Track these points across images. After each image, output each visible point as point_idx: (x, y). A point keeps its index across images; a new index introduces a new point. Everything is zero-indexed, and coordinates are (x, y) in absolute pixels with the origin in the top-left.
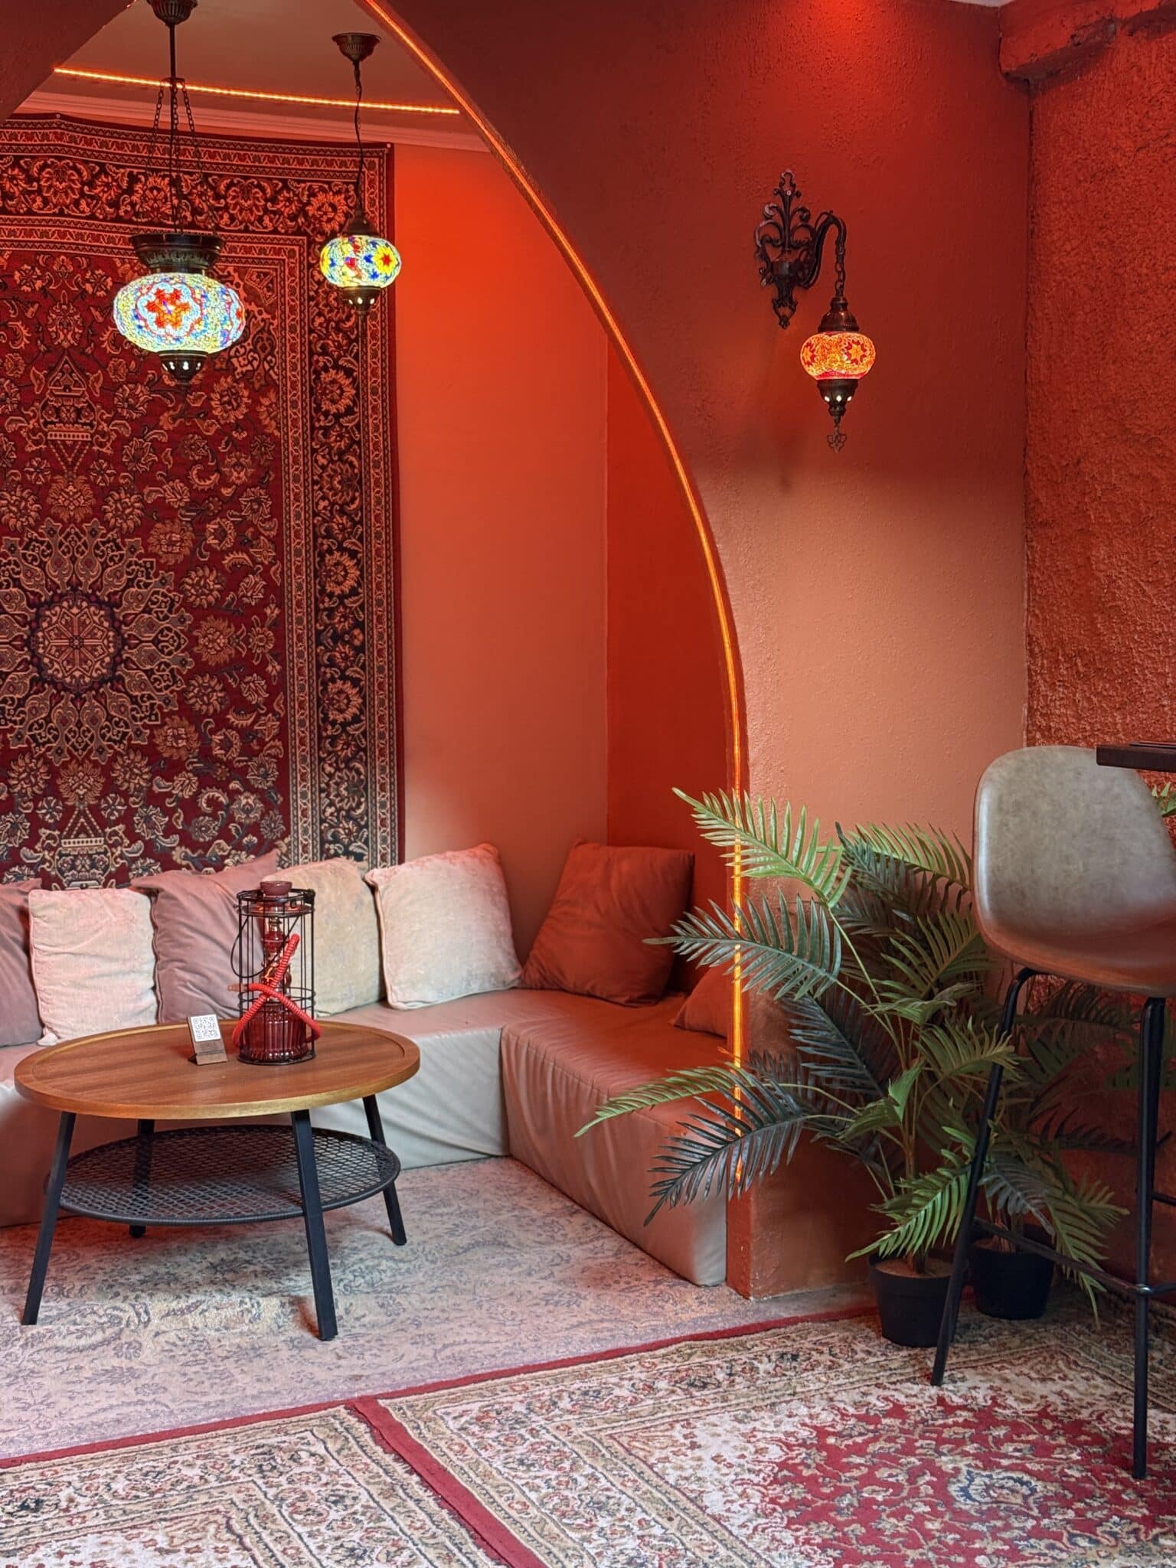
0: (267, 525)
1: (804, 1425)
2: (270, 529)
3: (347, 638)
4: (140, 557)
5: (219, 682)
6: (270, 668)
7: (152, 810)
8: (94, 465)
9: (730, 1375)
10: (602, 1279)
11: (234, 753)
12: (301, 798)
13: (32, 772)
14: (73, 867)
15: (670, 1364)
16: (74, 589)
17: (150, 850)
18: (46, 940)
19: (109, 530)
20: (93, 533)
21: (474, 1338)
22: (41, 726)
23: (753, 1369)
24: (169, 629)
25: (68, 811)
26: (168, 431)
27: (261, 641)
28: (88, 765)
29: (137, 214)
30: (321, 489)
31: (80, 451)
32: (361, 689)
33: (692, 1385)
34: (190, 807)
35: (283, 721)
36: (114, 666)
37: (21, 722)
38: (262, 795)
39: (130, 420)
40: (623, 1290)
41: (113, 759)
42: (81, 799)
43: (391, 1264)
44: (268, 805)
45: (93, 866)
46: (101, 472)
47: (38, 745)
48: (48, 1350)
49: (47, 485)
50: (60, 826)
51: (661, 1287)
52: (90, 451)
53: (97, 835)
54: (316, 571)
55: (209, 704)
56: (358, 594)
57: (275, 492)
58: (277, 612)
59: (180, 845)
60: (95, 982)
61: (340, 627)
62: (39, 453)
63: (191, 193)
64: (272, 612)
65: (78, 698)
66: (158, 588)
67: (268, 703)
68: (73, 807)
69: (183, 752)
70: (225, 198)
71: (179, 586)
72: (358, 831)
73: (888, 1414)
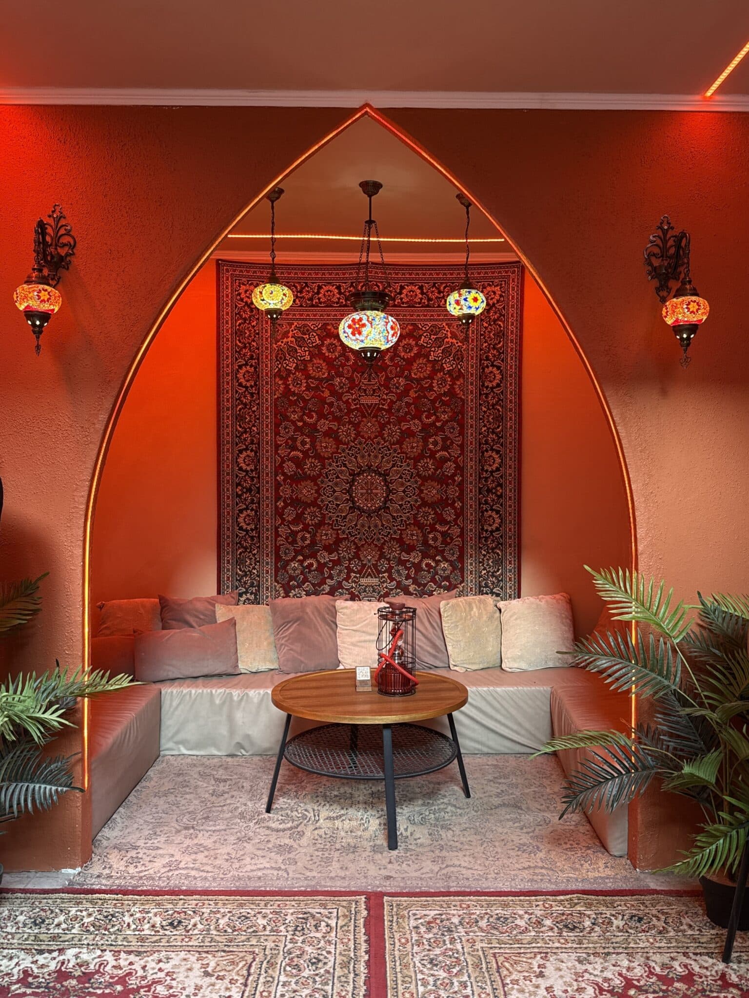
0: (457, 439)
1: (620, 975)
2: (458, 441)
3: (494, 491)
4: (398, 454)
5: (432, 510)
6: (456, 504)
7: (400, 568)
8: (379, 414)
9: (593, 924)
10: (559, 839)
11: (438, 543)
12: (470, 565)
13: (349, 548)
14: (365, 591)
15: (561, 908)
16: (369, 468)
17: (399, 585)
18: (342, 623)
19: (385, 442)
20: (378, 443)
21: (466, 864)
22: (353, 528)
23: (610, 923)
24: (410, 486)
25: (364, 566)
26: (413, 398)
27: (453, 492)
28: (372, 546)
29: (403, 303)
30: (483, 422)
31: (374, 408)
32: (500, 515)
33: (566, 926)
34: (418, 567)
35: (462, 529)
36: (385, 502)
37: (345, 526)
38: (451, 563)
39: (396, 393)
40: (566, 849)
41: (384, 544)
42: (369, 561)
43: (453, 809)
44: (454, 568)
45: (374, 591)
46: (383, 417)
47: (352, 536)
48: (264, 827)
49: (359, 423)
50: (359, 572)
51: (589, 851)
52: (378, 407)
53: (376, 578)
54: (479, 460)
55: (428, 520)
56: (500, 470)
57: (462, 425)
58: (460, 478)
59: (413, 584)
60: (362, 644)
61: (490, 486)
62: (356, 409)
63: (427, 292)
64: (458, 478)
65: (369, 516)
66: (406, 468)
67: (455, 520)
68: (366, 564)
69: (415, 542)
70: (443, 292)
71: (415, 467)
72: (498, 582)
73: (682, 979)
